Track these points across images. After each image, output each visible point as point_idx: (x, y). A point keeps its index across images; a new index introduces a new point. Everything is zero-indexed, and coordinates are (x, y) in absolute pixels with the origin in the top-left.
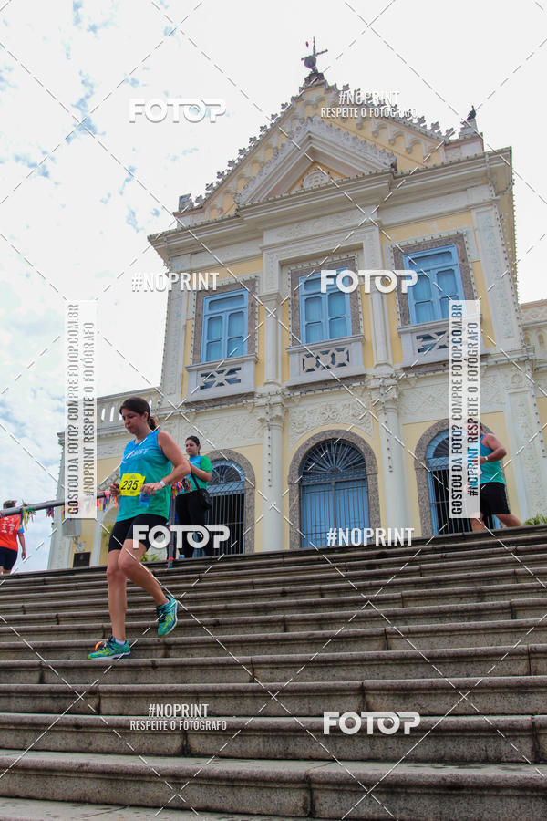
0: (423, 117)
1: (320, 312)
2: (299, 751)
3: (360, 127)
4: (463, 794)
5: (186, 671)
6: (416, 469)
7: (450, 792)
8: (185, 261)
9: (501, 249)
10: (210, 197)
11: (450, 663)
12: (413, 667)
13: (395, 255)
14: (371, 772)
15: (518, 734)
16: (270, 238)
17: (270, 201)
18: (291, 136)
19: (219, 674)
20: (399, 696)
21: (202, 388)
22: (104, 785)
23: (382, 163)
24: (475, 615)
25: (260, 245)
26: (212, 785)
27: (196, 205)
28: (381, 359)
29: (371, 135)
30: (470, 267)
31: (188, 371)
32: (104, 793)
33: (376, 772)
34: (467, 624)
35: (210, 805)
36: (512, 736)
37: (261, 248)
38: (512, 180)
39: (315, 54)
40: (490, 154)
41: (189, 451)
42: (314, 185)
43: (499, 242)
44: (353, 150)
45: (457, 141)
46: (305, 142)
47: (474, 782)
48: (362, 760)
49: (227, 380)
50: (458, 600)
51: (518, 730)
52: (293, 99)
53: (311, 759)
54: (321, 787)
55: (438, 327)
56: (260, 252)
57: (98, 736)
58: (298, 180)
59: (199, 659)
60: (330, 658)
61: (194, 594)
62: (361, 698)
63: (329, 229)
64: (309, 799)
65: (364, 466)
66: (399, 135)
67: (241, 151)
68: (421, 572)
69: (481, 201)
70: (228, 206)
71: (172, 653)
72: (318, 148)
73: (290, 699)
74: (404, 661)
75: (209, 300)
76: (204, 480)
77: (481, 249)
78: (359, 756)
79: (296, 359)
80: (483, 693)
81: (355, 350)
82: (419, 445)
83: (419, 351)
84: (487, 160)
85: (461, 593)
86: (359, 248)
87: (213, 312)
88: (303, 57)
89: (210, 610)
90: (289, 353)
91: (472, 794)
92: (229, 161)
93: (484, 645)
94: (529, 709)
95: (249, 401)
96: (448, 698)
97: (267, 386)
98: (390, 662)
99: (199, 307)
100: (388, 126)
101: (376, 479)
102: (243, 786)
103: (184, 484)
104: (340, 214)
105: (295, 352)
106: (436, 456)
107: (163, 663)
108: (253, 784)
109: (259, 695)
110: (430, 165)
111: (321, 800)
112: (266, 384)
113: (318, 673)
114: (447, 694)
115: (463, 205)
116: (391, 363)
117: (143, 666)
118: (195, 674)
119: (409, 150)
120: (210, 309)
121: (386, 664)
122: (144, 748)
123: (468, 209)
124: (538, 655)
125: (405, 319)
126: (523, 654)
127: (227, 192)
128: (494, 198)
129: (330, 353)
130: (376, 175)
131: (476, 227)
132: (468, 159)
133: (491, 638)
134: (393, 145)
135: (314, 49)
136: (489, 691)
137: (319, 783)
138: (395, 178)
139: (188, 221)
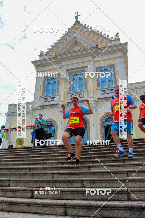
0: (105, 34)
1: (77, 83)
2: (64, 197)
3: (89, 35)
4: (108, 209)
5: (34, 175)
6: (100, 125)
7: (104, 208)
8: (41, 69)
9: (124, 69)
10: (48, 52)
11: (106, 174)
12: (96, 175)
13: (97, 69)
14: (82, 203)
15: (124, 193)
16: (64, 63)
17: (65, 53)
18: (70, 37)
19: (43, 176)
20: (92, 182)
21: (44, 102)
22: (8, 206)
23: (94, 45)
24: (113, 162)
25: (61, 65)
26: (39, 206)
27: (45, 54)
28: (92, 96)
29: (91, 37)
30: (116, 73)
31: (41, 97)
32: (8, 208)
33: (84, 203)
34: (111, 164)
35: (37, 212)
36: (122, 193)
37: (61, 66)
38: (127, 51)
39: (78, 16)
40: (122, 44)
41: (39, 118)
42: (76, 50)
43: (123, 67)
44: (87, 41)
45: (113, 40)
46: (74, 39)
47: (111, 206)
48: (81, 200)
49: (51, 100)
50: (109, 158)
51: (124, 192)
52: (71, 27)
53: (67, 199)
54: (69, 207)
55: (107, 88)
56: (61, 67)
57: (8, 193)
58: (72, 48)
59: (38, 172)
60: (74, 172)
61: (39, 155)
62: (81, 183)
63: (80, 62)
64: (65, 210)
65: (87, 124)
66: (99, 38)
67: (57, 40)
68: (100, 151)
69: (119, 56)
70: (53, 54)
71: (31, 170)
72: (77, 40)
73: (62, 183)
74: (94, 173)
75: (47, 79)
76: (43, 125)
77: (119, 68)
78: (80, 199)
79: (70, 95)
80: (115, 182)
81: (85, 93)
82: (101, 119)
83: (102, 94)
84: (121, 45)
85: (110, 156)
86: (87, 67)
87: (48, 82)
88: (75, 16)
89: (43, 159)
90: (68, 94)
91: (110, 209)
92: (54, 43)
93: (115, 169)
94: (127, 186)
95: (57, 106)
96: (105, 183)
97: (62, 102)
98: (90, 174)
99: (44, 81)
100: (96, 36)
101: (89, 128)
102: (47, 207)
103: (38, 126)
104: (82, 58)
105: (69, 93)
106: (105, 122)
107: (28, 173)
108: (50, 206)
109: (54, 182)
110: (106, 46)
111: (69, 211)
112: (61, 101)
113: (70, 176)
114: (105, 182)
115: (114, 57)
116: (94, 97)
117: (23, 174)
118: (37, 176)
119: (101, 42)
120: (47, 81)
121: (89, 174)
122: (21, 196)
123: (116, 58)
124: (130, 172)
125: (99, 86)
126: (126, 172)
127: (53, 51)
128: (123, 55)
129: (79, 94)
130: (92, 48)
131: (118, 63)
132: (116, 45)
133: (117, 168)
134: (97, 40)
135: (77, 15)
136: (116, 181)
137: (68, 206)
138: (97, 49)
139: (42, 58)
